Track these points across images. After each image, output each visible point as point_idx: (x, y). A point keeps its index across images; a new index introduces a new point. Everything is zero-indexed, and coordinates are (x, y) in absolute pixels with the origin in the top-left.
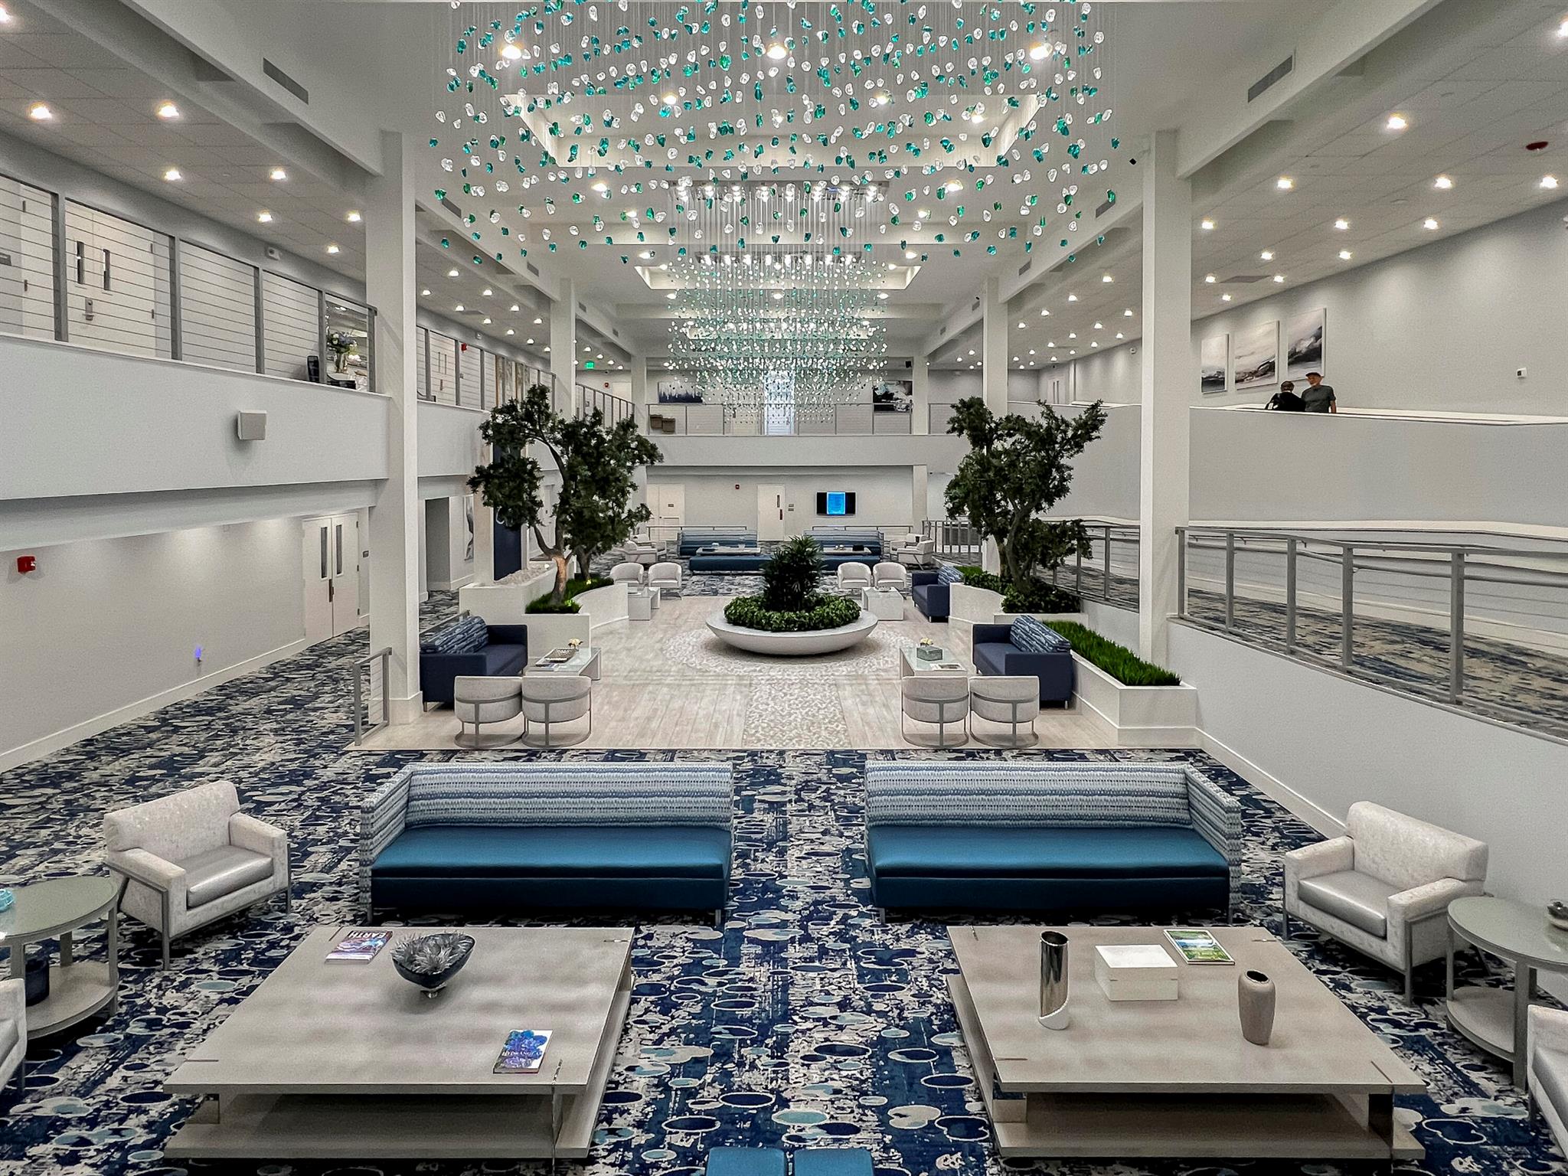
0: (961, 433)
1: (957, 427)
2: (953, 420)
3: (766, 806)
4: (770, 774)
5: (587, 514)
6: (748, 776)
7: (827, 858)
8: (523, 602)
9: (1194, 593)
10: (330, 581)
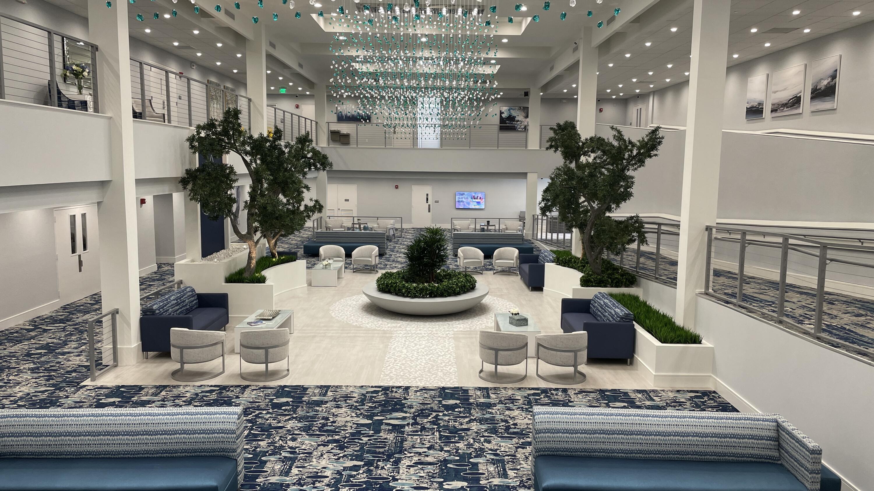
0: (556, 149)
1: (553, 145)
2: (551, 140)
3: (390, 427)
4: (396, 404)
5: (269, 208)
6: (380, 405)
7: (429, 466)
8: (223, 274)
9: (718, 273)
10: (80, 256)
